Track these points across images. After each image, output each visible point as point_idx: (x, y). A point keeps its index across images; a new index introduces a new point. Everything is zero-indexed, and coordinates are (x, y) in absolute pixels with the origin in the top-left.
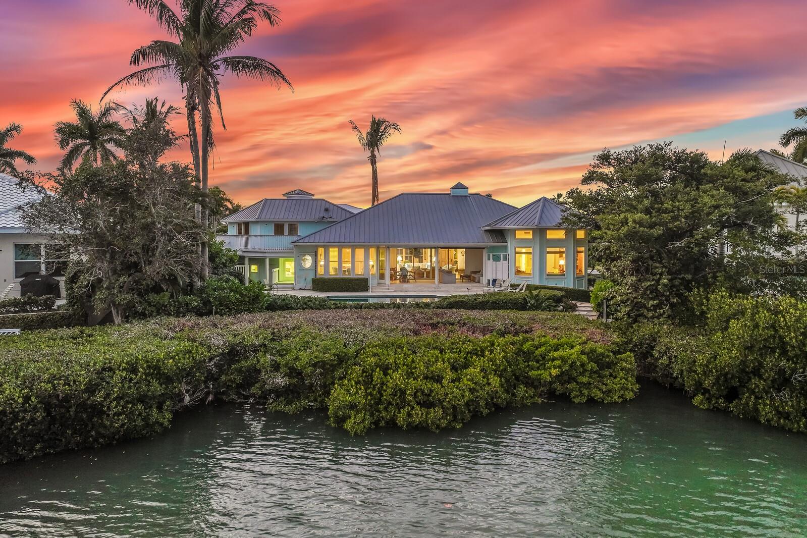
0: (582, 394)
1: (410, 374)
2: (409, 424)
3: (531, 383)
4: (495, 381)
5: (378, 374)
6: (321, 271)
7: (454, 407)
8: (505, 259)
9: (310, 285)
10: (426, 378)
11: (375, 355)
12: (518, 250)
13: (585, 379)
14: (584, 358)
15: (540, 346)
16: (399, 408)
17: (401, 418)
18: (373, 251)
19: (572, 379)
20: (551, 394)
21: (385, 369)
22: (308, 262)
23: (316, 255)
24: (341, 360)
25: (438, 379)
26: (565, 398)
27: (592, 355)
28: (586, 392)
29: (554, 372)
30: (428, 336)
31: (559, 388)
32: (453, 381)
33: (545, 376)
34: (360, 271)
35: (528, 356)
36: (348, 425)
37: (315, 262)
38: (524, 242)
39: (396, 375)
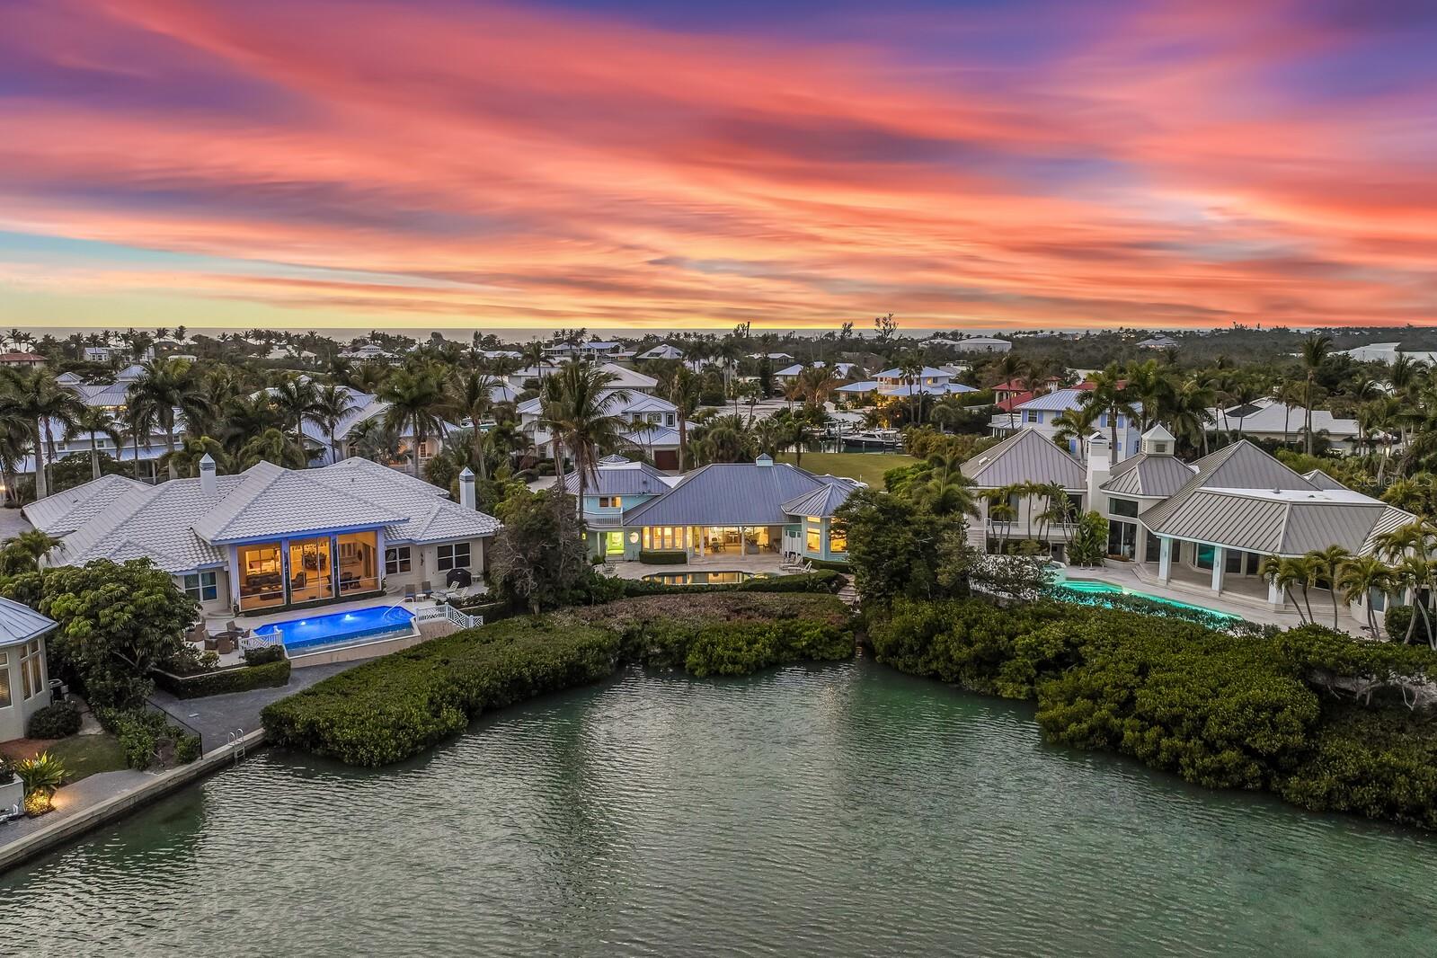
0: (818, 655)
1: (726, 648)
2: (726, 673)
3: (792, 649)
4: (768, 651)
5: (709, 647)
6: (647, 545)
7: (748, 665)
8: (799, 536)
9: (637, 557)
10: (734, 649)
11: (706, 637)
12: (809, 530)
13: (820, 647)
14: (821, 635)
15: (800, 626)
16: (721, 664)
17: (722, 669)
18: (689, 529)
19: (814, 647)
20: (803, 655)
21: (713, 644)
22: (635, 538)
23: (642, 532)
24: (689, 639)
25: (740, 650)
26: (810, 657)
27: (826, 634)
28: (820, 654)
29: (804, 643)
30: (736, 620)
31: (807, 652)
32: (747, 652)
33: (799, 645)
34: (679, 544)
35: (792, 633)
36: (697, 673)
37: (642, 538)
38: (813, 524)
39: (719, 649)
